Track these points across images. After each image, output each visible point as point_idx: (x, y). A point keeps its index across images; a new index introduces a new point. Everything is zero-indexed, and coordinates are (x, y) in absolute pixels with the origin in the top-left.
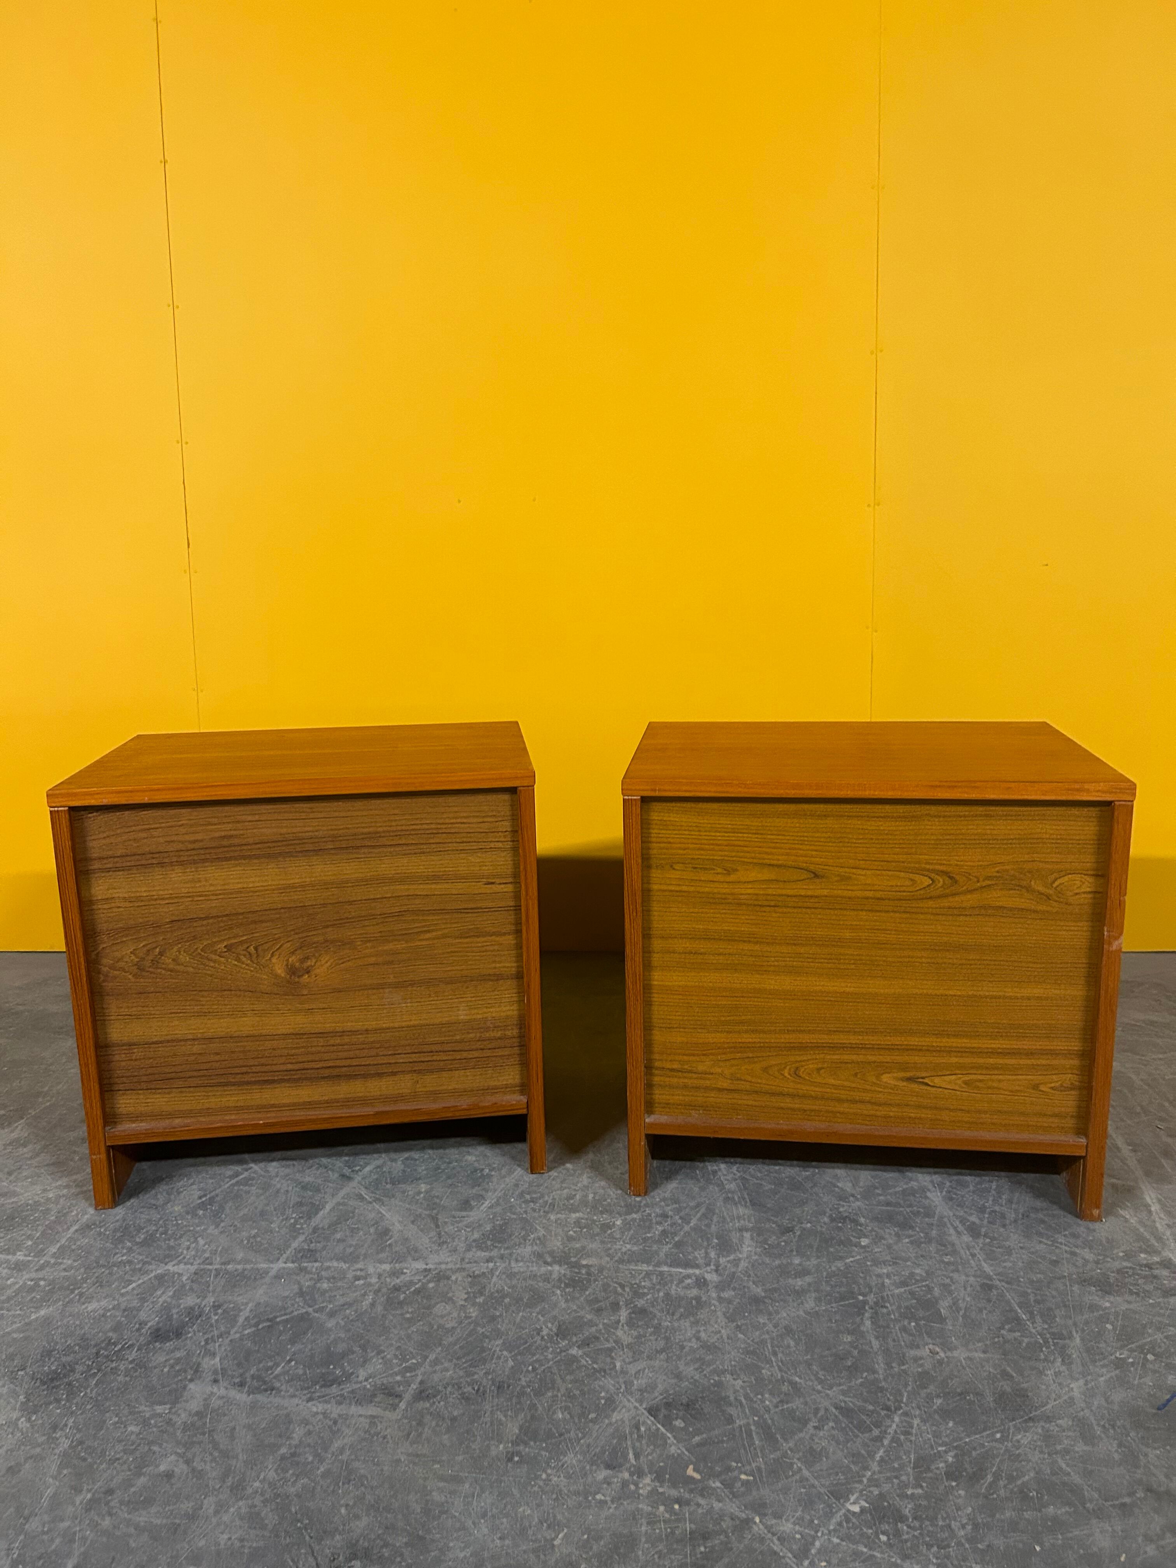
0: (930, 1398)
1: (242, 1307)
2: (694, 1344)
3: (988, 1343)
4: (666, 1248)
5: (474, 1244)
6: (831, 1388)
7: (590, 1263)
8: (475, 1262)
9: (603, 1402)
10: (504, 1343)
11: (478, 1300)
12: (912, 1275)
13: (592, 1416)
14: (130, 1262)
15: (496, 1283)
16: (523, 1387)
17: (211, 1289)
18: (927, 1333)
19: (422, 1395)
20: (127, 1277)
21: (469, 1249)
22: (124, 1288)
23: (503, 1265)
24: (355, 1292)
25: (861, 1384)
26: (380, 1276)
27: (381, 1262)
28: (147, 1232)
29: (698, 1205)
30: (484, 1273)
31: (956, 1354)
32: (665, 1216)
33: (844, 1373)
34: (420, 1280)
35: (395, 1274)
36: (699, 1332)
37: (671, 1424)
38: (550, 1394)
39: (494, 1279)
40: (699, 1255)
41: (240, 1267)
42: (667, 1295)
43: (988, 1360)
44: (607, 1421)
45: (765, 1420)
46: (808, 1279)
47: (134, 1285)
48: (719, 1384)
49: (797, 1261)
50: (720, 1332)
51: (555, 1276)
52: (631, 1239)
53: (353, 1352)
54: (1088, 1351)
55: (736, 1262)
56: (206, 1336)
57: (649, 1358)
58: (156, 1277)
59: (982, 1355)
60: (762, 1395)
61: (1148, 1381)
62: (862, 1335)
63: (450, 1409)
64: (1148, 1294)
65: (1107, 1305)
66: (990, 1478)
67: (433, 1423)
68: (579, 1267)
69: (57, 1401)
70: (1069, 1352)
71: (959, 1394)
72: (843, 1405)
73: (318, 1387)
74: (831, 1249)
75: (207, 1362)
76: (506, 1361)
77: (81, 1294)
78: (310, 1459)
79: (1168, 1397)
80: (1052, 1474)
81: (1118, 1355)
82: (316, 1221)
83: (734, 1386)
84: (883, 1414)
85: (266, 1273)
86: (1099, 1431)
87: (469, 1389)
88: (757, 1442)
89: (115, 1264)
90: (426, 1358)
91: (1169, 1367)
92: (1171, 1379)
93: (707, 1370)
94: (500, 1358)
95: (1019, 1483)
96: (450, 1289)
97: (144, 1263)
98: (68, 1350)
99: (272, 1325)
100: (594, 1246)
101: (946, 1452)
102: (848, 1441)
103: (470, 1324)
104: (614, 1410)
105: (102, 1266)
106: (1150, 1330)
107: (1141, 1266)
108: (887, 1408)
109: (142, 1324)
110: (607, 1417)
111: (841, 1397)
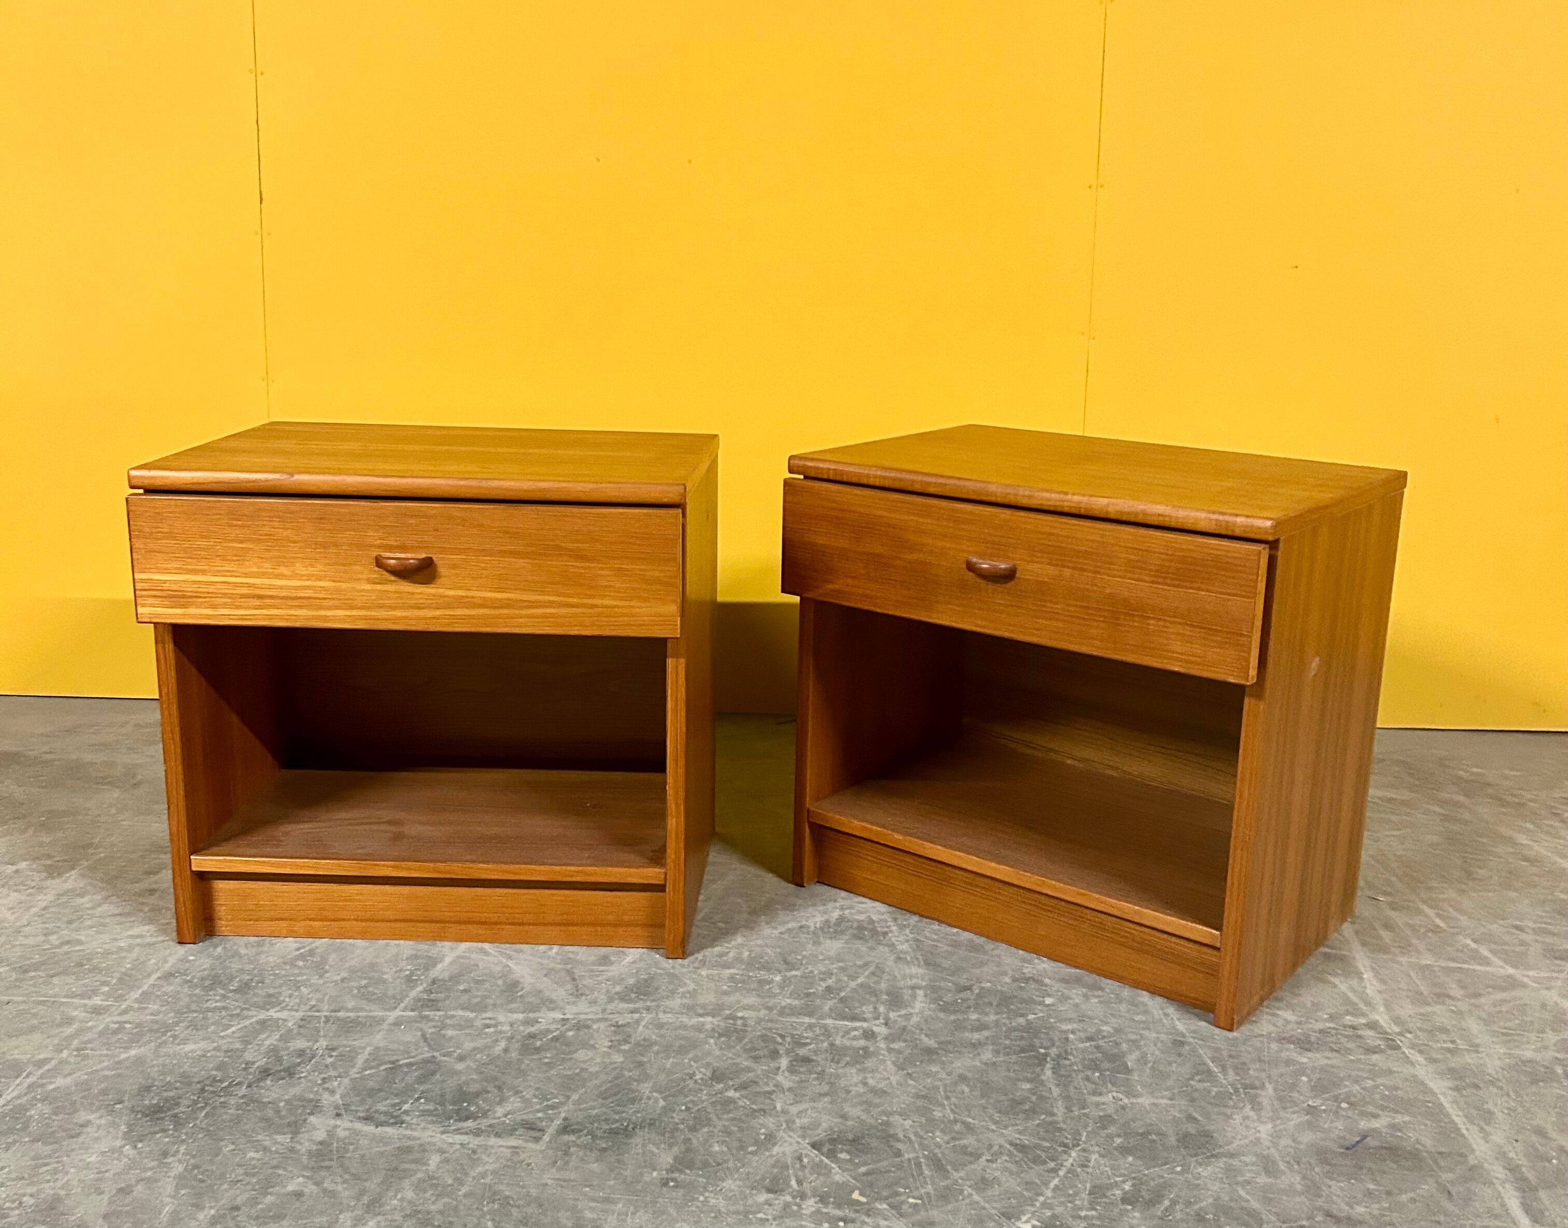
0: (1110, 1137)
1: (360, 1051)
2: (861, 1089)
3: (1177, 1092)
4: (830, 1003)
5: (616, 997)
6: (1006, 1127)
7: (746, 1016)
8: (618, 1013)
9: (763, 1137)
10: (654, 1085)
11: (623, 1045)
12: (1099, 1031)
13: (751, 1149)
14: (226, 1009)
15: (641, 1032)
16: (677, 1124)
17: (322, 1034)
18: (1111, 1083)
19: (565, 1129)
20: (225, 1021)
21: (611, 1000)
22: (222, 1031)
23: (650, 1016)
24: (485, 1038)
25: (1038, 1125)
26: (511, 1025)
27: (512, 1011)
28: (241, 981)
29: (866, 964)
30: (628, 1023)
31: (1140, 1100)
32: (829, 973)
33: (1021, 1116)
34: (557, 1029)
35: (527, 1022)
36: (865, 1078)
37: (835, 1156)
38: (705, 1130)
39: (641, 1028)
40: (867, 1009)
41: (352, 1015)
42: (832, 1045)
43: (1173, 1106)
44: (767, 1154)
45: (935, 1154)
46: (986, 1033)
47: (233, 1029)
48: (887, 1124)
49: (974, 1016)
50: (889, 1078)
51: (708, 1027)
52: (791, 994)
53: (488, 1092)
54: (1280, 1099)
55: (908, 1017)
56: (322, 1076)
57: (812, 1100)
58: (257, 1022)
59: (1168, 1102)
60: (934, 1134)
61: (1340, 1125)
62: (1042, 1083)
63: (598, 1142)
64: (1349, 1051)
65: (1305, 1060)
66: (1167, 1203)
67: (581, 1154)
68: (735, 1018)
69: (164, 1130)
70: (1260, 1099)
71: (1141, 1134)
72: (1018, 1142)
73: (452, 1121)
74: (1012, 1007)
75: (326, 1099)
76: (656, 1101)
77: (175, 1037)
78: (450, 1182)
79: (1358, 1139)
80: (1231, 1200)
81: (1310, 1103)
82: (435, 973)
83: (903, 1125)
84: (1060, 1149)
85: (383, 1020)
86: (1282, 1166)
87: (617, 1125)
88: (927, 1172)
89: (208, 1010)
90: (568, 1097)
91: (1363, 1114)
92: (1363, 1124)
93: (875, 1111)
94: (649, 1098)
95: (1196, 1207)
96: (592, 1037)
97: (242, 1009)
98: (169, 1086)
99: (395, 1068)
100: (751, 1000)
101: (1124, 1182)
102: (1022, 1172)
103: (615, 1069)
104: (775, 1144)
105: (196, 1011)
106: (1347, 1083)
107: (1345, 1027)
108: (1064, 1145)
109: (249, 1064)
110: (767, 1150)
111: (1017, 1136)
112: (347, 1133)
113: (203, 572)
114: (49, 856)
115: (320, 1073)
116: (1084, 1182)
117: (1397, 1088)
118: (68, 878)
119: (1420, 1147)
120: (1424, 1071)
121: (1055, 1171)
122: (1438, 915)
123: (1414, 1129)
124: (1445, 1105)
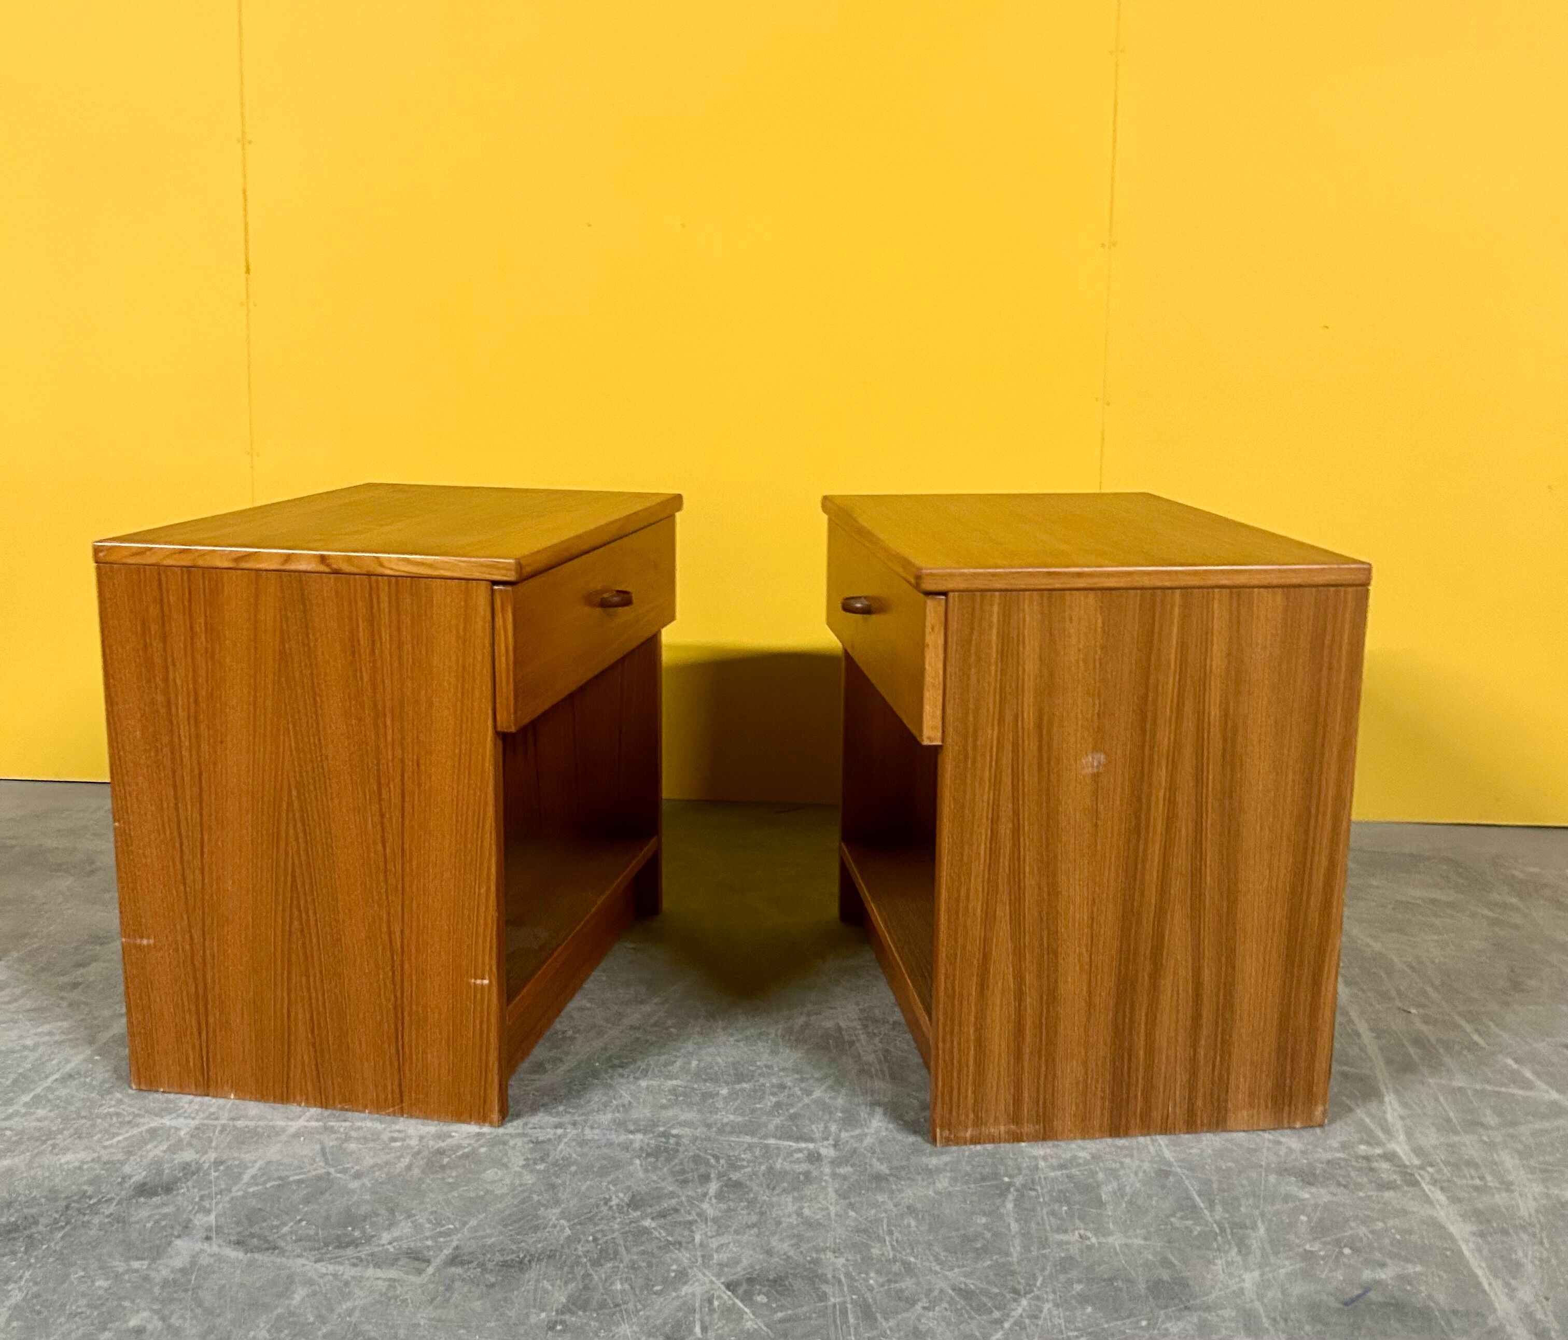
0: (1070, 1283)
1: (250, 1165)
2: (794, 1220)
3: (1152, 1230)
4: (777, 1121)
5: (542, 1109)
6: (951, 1269)
7: (682, 1132)
8: (541, 1128)
9: (673, 1274)
10: (562, 1212)
11: (538, 1167)
12: (1074, 1158)
13: (657, 1288)
14: (118, 1114)
15: (563, 1149)
16: (579, 1257)
17: (214, 1144)
18: (1079, 1218)
19: (454, 1260)
20: (113, 1129)
21: (535, 1113)
22: (107, 1140)
23: (575, 1132)
24: (388, 1154)
25: (989, 1267)
26: (423, 1138)
27: (425, 1124)
29: (825, 1077)
30: (550, 1140)
31: (1110, 1240)
32: (782, 1087)
33: (971, 1255)
34: (469, 1145)
35: (440, 1136)
36: (801, 1208)
37: (751, 1299)
38: (610, 1264)
39: (562, 1146)
40: (817, 1129)
41: (254, 1123)
42: (771, 1169)
43: (1148, 1247)
44: (674, 1294)
45: (865, 1300)
47: (119, 1137)
48: (816, 1262)
50: (827, 1209)
51: (637, 1145)
52: (736, 1109)
53: (378, 1215)
54: (1272, 1241)
55: (860, 1138)
56: (202, 1192)
57: (737, 1232)
58: (147, 1130)
59: (1142, 1242)
60: (867, 1273)
61: (1339, 1275)
62: (1001, 1217)
63: (487, 1276)
64: (1359, 1186)
65: (1307, 1196)
67: (465, 1290)
68: (668, 1136)
69: (14, 1253)
70: (1249, 1241)
71: (1105, 1280)
72: (963, 1286)
73: (330, 1249)
75: (199, 1219)
76: (562, 1230)
77: (54, 1146)
78: (312, 1319)
79: (1360, 1292)
81: (1308, 1247)
83: (835, 1264)
84: (1009, 1296)
85: (284, 1130)
86: (1266, 1323)
87: (513, 1256)
88: (852, 1321)
89: (98, 1116)
90: (465, 1224)
91: (1367, 1262)
92: (1367, 1275)
93: (804, 1247)
94: (554, 1226)
96: (506, 1154)
97: (136, 1116)
98: (33, 1201)
99: (283, 1184)
100: (690, 1115)
101: (1078, 1337)
102: (962, 1323)
103: (523, 1191)
104: (685, 1283)
105: (83, 1117)
106: (1353, 1224)
107: (1357, 1157)
108: (1015, 1291)
109: (125, 1178)
110: (675, 1290)
111: (962, 1279)
112: (210, 1260)
115: (200, 1190)
116: (1031, 1336)
117: (1410, 1232)
119: (1432, 1304)
120: (1444, 1213)
121: (1000, 1322)
122: (1478, 1032)
123: (1426, 1282)
124: (1467, 1253)
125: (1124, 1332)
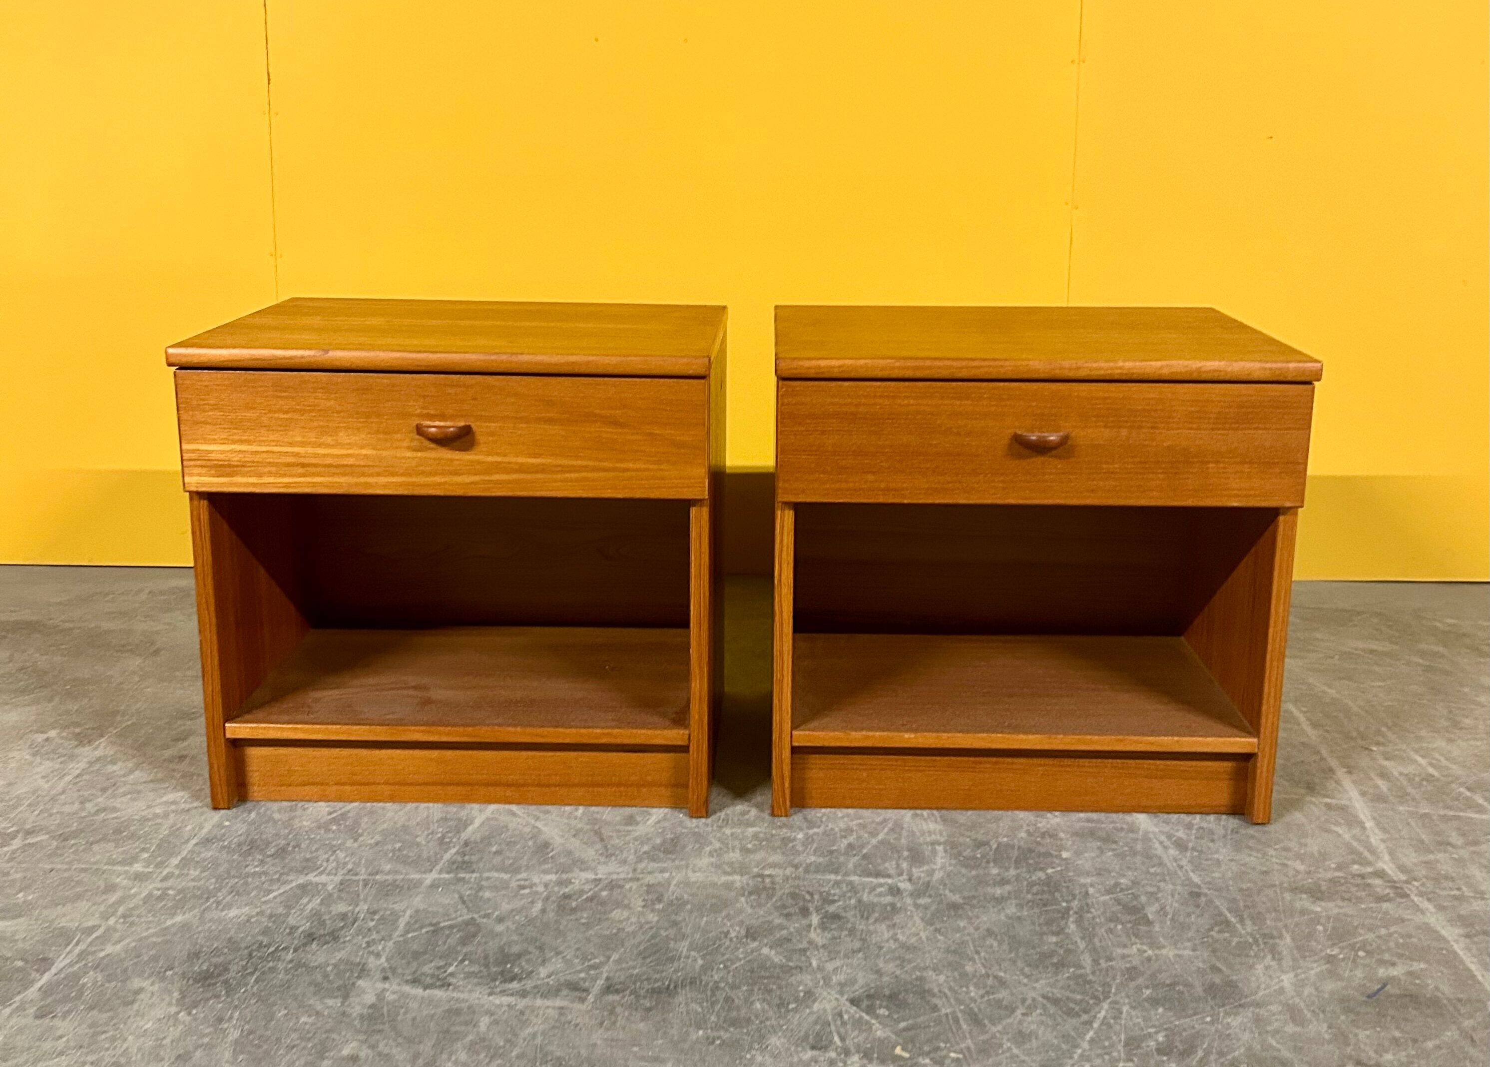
0: (1139, 989)
1: (401, 914)
2: (892, 945)
3: (1197, 942)
4: (854, 860)
5: (645, 856)
6: (1037, 981)
7: (773, 873)
8: (649, 872)
9: (802, 994)
10: (691, 944)
11: (657, 907)
12: (1117, 884)
13: (792, 1006)
14: (265, 873)
15: (674, 891)
16: (716, 982)
17: (362, 897)
18: (1134, 934)
19: (609, 989)
20: (266, 886)
21: (640, 860)
22: (264, 896)
23: (680, 875)
24: (521, 900)
25: (1068, 978)
26: (546, 886)
27: (546, 872)
28: (278, 844)
29: (884, 823)
30: (660, 882)
31: (1164, 951)
32: (850, 834)
33: (1051, 969)
34: (591, 889)
35: (560, 883)
36: (896, 934)
37: (875, 1012)
39: (672, 887)
40: (890, 866)
41: (389, 878)
42: (860, 901)
43: (1197, 958)
44: (808, 1011)
45: (971, 1009)
46: (1008, 888)
47: (275, 893)
48: (921, 979)
49: (995, 871)
50: (918, 934)
51: (738, 885)
52: (815, 851)
53: (530, 953)
54: (1298, 948)
55: (931, 873)
56: (366, 939)
57: (846, 956)
58: (298, 886)
59: (1191, 953)
60: (967, 987)
61: (1359, 973)
62: (1068, 936)
63: (642, 1002)
64: (1359, 900)
65: (1319, 909)
66: (1200, 1053)
67: (626, 1014)
68: (762, 876)
69: (217, 996)
70: (1279, 949)
71: (1168, 985)
72: (1050, 995)
73: (497, 983)
74: (1031, 862)
75: (372, 962)
76: (695, 960)
77: (218, 903)
78: (501, 1043)
79: (1379, 986)
80: (1263, 1050)
81: (1328, 951)
82: (464, 836)
83: (937, 980)
84: (1091, 1002)
85: (420, 882)
86: (1309, 1015)
87: (659, 984)
88: (965, 1027)
89: (248, 875)
90: (609, 958)
91: (1381, 962)
92: (1382, 972)
93: (908, 967)
94: (687, 957)
95: (1229, 1057)
96: (625, 896)
97: (281, 875)
98: (217, 952)
99: (436, 930)
100: (776, 858)
101: (1157, 1033)
102: (1057, 1025)
103: (651, 928)
104: (814, 1001)
105: (234, 877)
106: (1361, 931)
107: (1354, 876)
108: (1095, 997)
109: (293, 929)
110: (807, 1007)
111: (1048, 989)
112: (395, 997)
113: (248, 442)
114: (78, 725)
115: (364, 937)
116: (1118, 1034)
117: (1410, 936)
118: (99, 745)
119: (1439, 994)
120: (1434, 919)
121: (1089, 1023)
122: (1431, 764)
123: (1432, 977)
124: (1461, 953)
125: (1193, 1027)
